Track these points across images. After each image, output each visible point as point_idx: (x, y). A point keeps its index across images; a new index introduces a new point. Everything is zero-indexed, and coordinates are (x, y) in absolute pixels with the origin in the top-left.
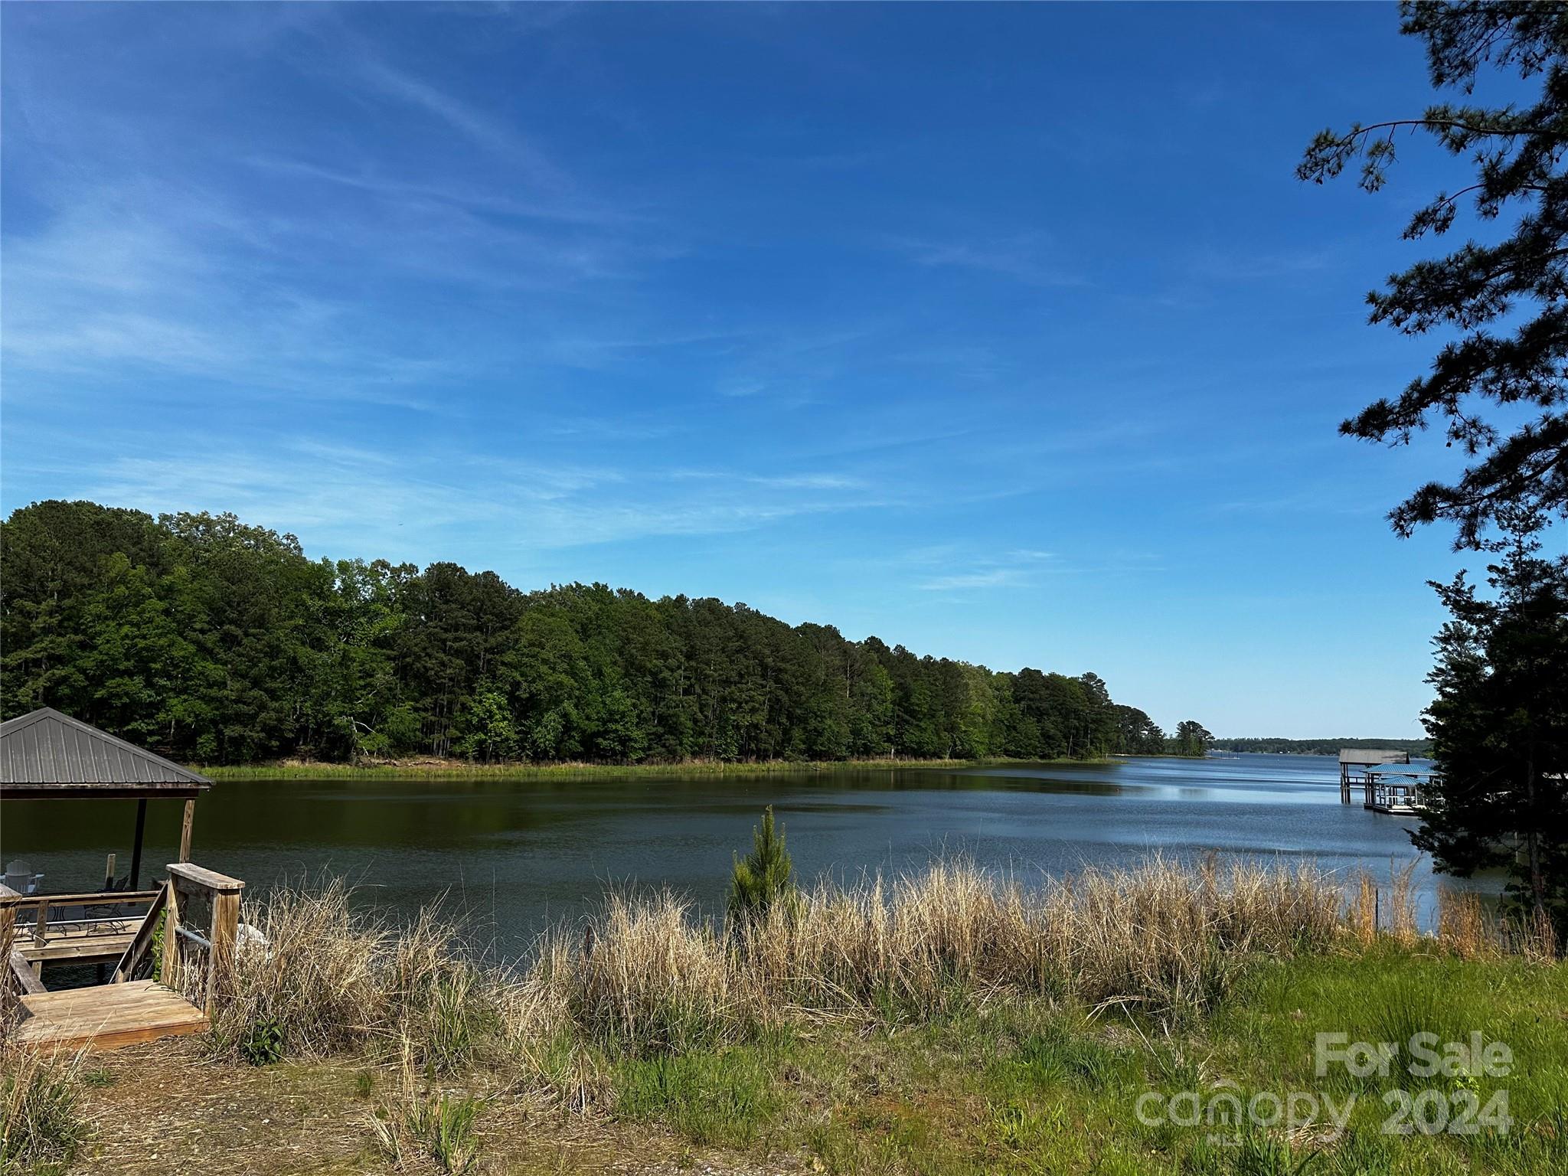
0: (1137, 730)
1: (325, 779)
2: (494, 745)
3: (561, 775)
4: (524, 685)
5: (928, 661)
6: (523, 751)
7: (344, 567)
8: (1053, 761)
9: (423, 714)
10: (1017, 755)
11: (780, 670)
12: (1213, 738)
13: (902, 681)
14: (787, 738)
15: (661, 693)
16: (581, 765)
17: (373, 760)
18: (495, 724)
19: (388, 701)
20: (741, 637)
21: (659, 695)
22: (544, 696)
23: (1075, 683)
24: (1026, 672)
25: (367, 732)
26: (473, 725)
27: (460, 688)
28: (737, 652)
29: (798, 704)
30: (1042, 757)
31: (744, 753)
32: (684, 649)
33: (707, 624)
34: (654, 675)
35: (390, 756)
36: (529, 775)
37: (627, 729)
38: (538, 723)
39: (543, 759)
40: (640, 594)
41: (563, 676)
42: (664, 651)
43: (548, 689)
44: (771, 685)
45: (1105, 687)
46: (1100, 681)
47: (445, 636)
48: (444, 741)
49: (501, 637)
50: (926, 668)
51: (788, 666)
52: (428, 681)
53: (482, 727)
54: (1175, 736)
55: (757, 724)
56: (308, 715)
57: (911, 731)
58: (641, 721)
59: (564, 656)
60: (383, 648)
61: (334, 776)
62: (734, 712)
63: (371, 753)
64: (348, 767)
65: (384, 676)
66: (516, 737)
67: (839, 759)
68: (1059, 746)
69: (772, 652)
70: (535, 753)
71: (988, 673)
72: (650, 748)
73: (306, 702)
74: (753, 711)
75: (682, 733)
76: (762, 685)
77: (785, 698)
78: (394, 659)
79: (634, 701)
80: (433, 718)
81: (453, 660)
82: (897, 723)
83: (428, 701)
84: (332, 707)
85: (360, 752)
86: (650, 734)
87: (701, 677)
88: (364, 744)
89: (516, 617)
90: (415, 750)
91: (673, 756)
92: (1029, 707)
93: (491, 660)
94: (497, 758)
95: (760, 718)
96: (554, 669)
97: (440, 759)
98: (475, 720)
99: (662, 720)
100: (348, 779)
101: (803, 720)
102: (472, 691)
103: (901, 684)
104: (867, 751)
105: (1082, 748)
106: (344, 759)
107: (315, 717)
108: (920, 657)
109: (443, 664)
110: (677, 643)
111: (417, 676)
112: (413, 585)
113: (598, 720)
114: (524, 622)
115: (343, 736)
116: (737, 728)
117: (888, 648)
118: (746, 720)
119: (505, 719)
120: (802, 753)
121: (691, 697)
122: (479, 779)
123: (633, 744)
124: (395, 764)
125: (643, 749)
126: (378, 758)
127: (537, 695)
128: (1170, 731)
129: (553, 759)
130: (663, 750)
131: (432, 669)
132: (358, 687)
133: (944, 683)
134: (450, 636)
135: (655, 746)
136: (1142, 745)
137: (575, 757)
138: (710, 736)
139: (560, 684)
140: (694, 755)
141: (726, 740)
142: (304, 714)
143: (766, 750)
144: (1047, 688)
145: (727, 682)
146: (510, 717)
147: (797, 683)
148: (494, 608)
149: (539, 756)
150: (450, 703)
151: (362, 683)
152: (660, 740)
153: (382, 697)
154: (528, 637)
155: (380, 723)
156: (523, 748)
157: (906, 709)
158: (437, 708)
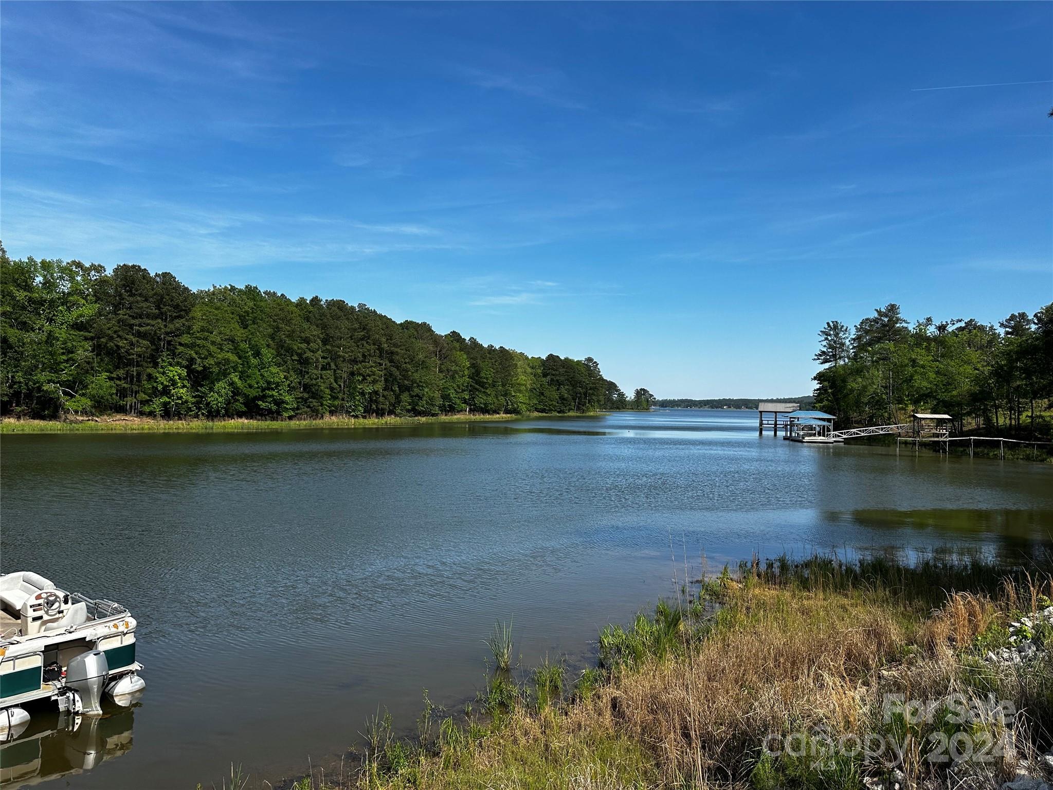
0: (611, 394)
1: (39, 433)
2: (176, 406)
3: (232, 428)
4: (199, 360)
5: (491, 349)
6: (199, 411)
7: (46, 266)
8: (566, 415)
9: (118, 382)
10: (542, 411)
11: (392, 353)
12: (655, 399)
13: (475, 362)
14: (398, 401)
15: (305, 368)
16: (246, 421)
17: (78, 418)
18: (176, 390)
19: (87, 372)
20: (364, 329)
21: (304, 370)
22: (216, 370)
23: (581, 364)
24: (551, 357)
25: (72, 396)
26: (159, 391)
27: (146, 362)
28: (362, 339)
29: (405, 377)
30: (559, 412)
31: (368, 412)
32: (321, 336)
33: (338, 318)
34: (300, 355)
35: (93, 415)
36: (206, 428)
37: (281, 394)
38: (211, 389)
39: (216, 416)
40: (282, 295)
41: (230, 354)
42: (306, 337)
43: (218, 364)
44: (385, 363)
45: (599, 366)
46: (595, 362)
47: (133, 322)
48: (135, 403)
49: (178, 323)
50: (489, 353)
51: (398, 350)
52: (120, 357)
53: (166, 392)
54: (633, 397)
55: (378, 391)
56: (20, 382)
57: (480, 396)
58: (291, 389)
59: (229, 340)
60: (80, 331)
61: (47, 430)
62: (360, 382)
63: (76, 412)
64: (58, 423)
65: (83, 352)
66: (194, 400)
67: (433, 415)
68: (570, 405)
69: (387, 340)
70: (210, 412)
71: (527, 358)
72: (298, 409)
73: (17, 372)
74: (374, 382)
75: (322, 397)
76: (379, 363)
77: (396, 373)
78: (92, 339)
79: (285, 374)
80: (125, 385)
81: (141, 341)
82: (470, 391)
83: (121, 372)
84: (42, 377)
85: (67, 411)
86: (299, 398)
87: (335, 357)
88: (70, 405)
89: (189, 309)
90: (112, 410)
91: (316, 413)
92: (552, 380)
93: (171, 341)
94: (179, 416)
95: (379, 387)
96: (222, 349)
97: (132, 416)
98: (160, 387)
99: (307, 388)
100: (59, 432)
101: (408, 389)
102: (156, 365)
103: (474, 364)
104: (452, 409)
105: (583, 405)
106: (54, 416)
107: (26, 384)
108: (486, 346)
109: (132, 344)
110: (316, 331)
111: (110, 353)
112: (103, 282)
113: (258, 388)
114: (197, 313)
115: (52, 399)
116: (363, 394)
117: (464, 340)
118: (369, 389)
119: (184, 386)
120: (408, 411)
121: (329, 372)
122: (166, 431)
123: (285, 405)
124: (97, 421)
125: (293, 409)
126: (82, 415)
127: (209, 368)
128: (630, 395)
129: (224, 416)
130: (309, 410)
131: (124, 348)
132: (62, 361)
133: (500, 364)
134: (137, 322)
135: (302, 407)
136: (613, 404)
137: (240, 415)
138: (343, 400)
139: (227, 361)
140: (332, 413)
141: (354, 402)
142: (16, 382)
143: (382, 409)
144: (564, 367)
145: (354, 361)
146: (188, 385)
147: (405, 363)
148: (172, 301)
149: (213, 415)
150: (139, 374)
151: (64, 357)
152: (306, 403)
153: (82, 369)
154: (200, 324)
155: (82, 389)
156: (199, 409)
157: (477, 382)
158: (128, 377)
